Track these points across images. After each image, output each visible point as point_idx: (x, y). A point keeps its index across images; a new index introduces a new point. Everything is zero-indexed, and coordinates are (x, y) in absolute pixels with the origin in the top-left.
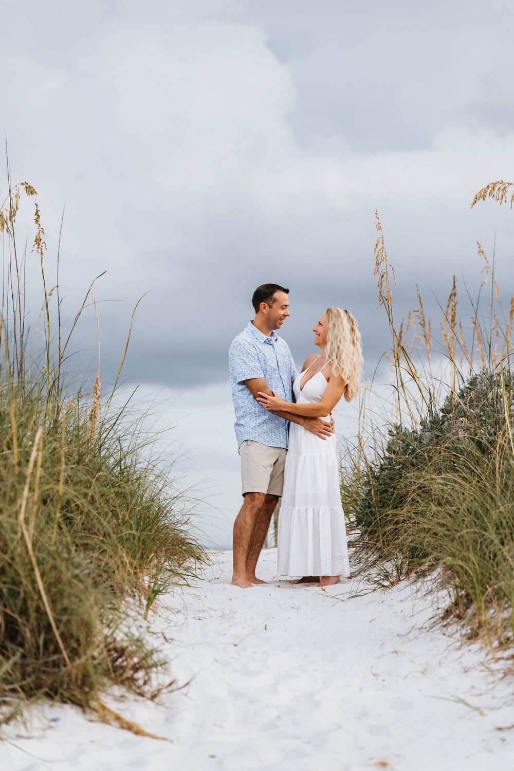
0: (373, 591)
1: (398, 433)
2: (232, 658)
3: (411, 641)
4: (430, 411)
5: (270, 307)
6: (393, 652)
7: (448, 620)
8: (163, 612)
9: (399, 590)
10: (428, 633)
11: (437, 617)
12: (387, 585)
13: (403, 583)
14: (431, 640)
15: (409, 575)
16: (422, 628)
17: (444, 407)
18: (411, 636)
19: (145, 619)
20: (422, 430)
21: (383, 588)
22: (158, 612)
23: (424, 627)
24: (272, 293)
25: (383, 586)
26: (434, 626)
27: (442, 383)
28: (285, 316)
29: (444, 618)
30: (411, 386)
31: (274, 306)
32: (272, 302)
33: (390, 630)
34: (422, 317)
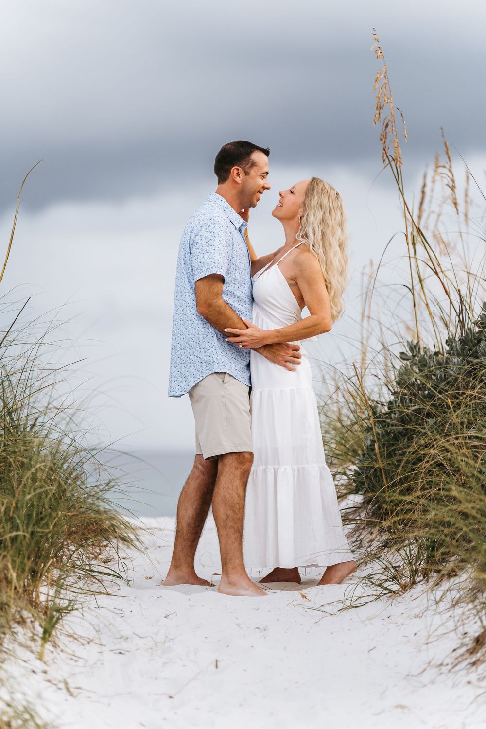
0: (376, 599)
1: (414, 356)
2: (165, 719)
3: (425, 686)
4: (461, 322)
5: (247, 173)
6: (397, 707)
7: (479, 655)
8: (67, 643)
9: (413, 598)
10: (450, 674)
11: (464, 649)
12: (397, 589)
13: (419, 588)
14: (453, 687)
15: (427, 575)
16: (441, 665)
17: (479, 319)
18: (426, 678)
19: (40, 659)
20: (449, 353)
21: (390, 595)
22: (60, 644)
23: (445, 663)
24: (249, 154)
25: (390, 591)
26: (459, 662)
27: (478, 279)
28: (264, 188)
29: (472, 652)
30: (432, 284)
31: (253, 172)
32: (249, 165)
33: (396, 666)
34: (450, 174)
